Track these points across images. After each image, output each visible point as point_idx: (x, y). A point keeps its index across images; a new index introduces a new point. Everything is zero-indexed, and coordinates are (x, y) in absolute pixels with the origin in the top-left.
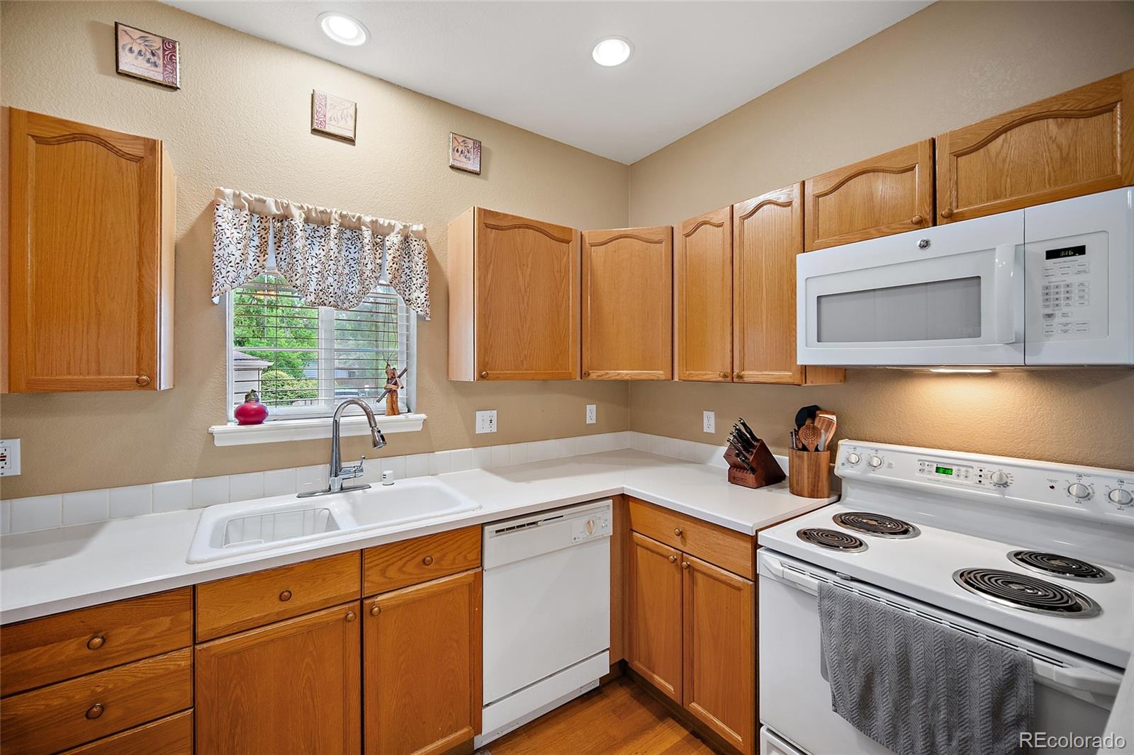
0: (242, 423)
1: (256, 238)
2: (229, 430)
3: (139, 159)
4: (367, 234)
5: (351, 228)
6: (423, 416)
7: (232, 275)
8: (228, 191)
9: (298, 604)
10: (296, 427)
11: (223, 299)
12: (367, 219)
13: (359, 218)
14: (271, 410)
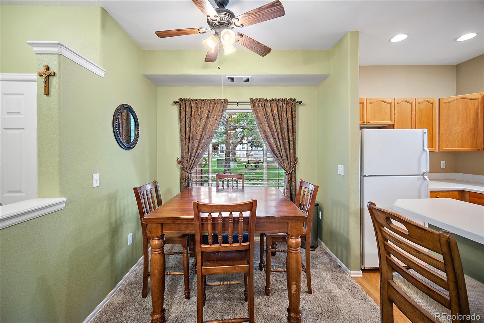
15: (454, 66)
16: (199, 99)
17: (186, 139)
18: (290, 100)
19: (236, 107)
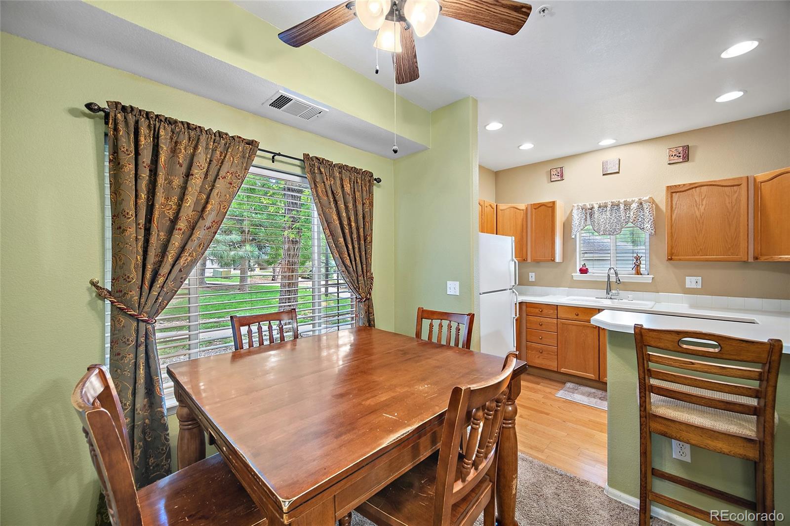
0: (581, 273)
1: (584, 217)
2: (577, 275)
3: (551, 207)
4: (622, 206)
5: (616, 206)
6: (652, 276)
7: (576, 229)
8: (575, 205)
9: (581, 318)
10: (597, 276)
11: (576, 236)
12: (622, 201)
13: (619, 201)
14: (590, 270)
15: (493, 171)
16: (182, 122)
17: (138, 224)
18: (367, 173)
19: (269, 164)
